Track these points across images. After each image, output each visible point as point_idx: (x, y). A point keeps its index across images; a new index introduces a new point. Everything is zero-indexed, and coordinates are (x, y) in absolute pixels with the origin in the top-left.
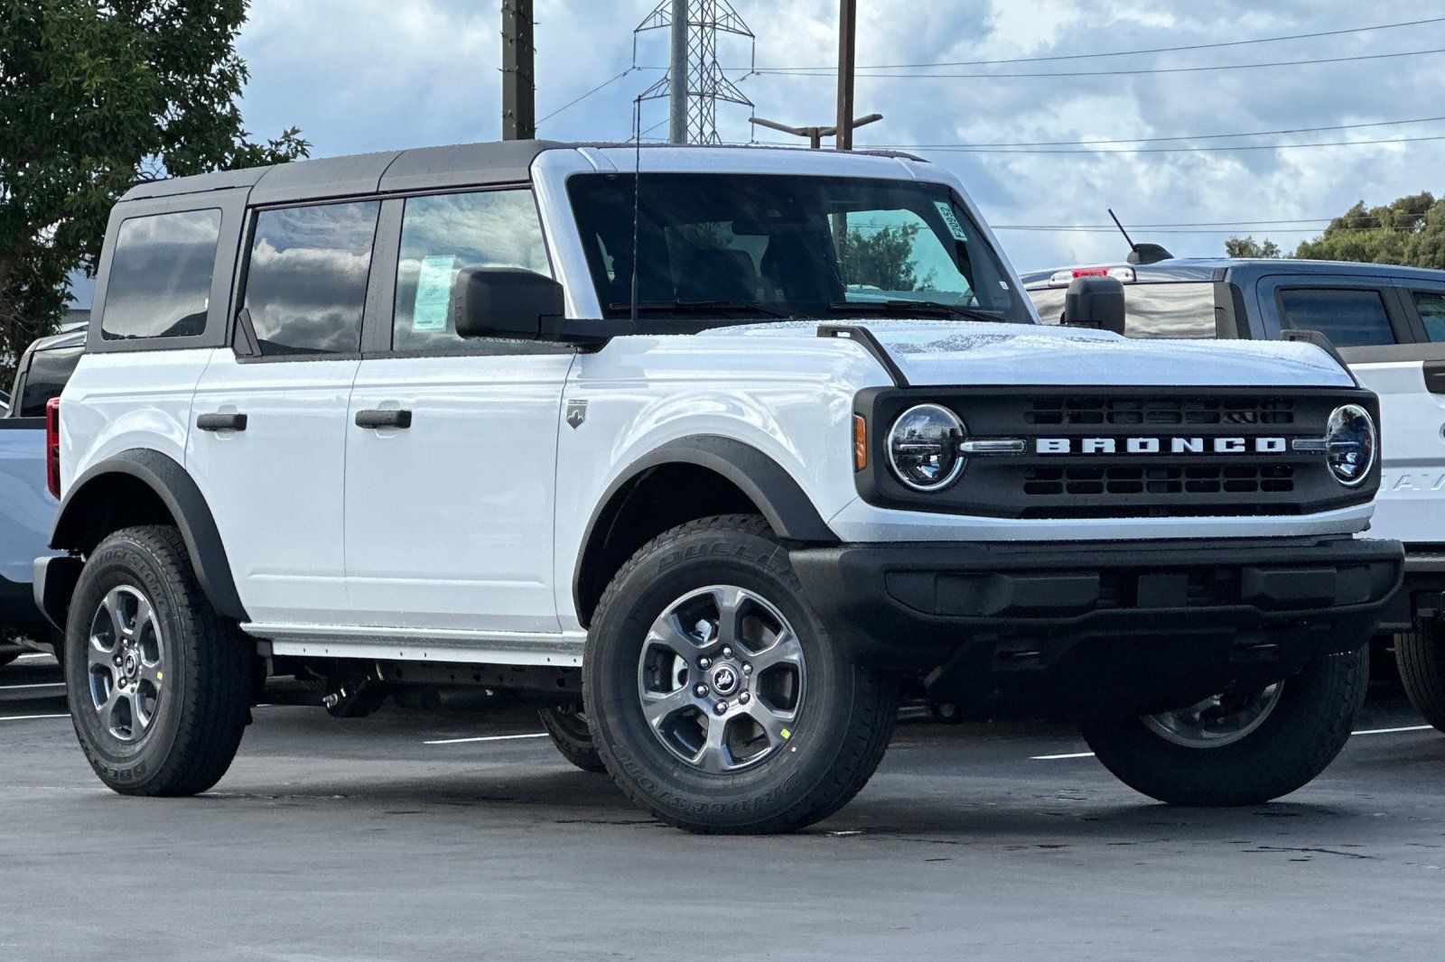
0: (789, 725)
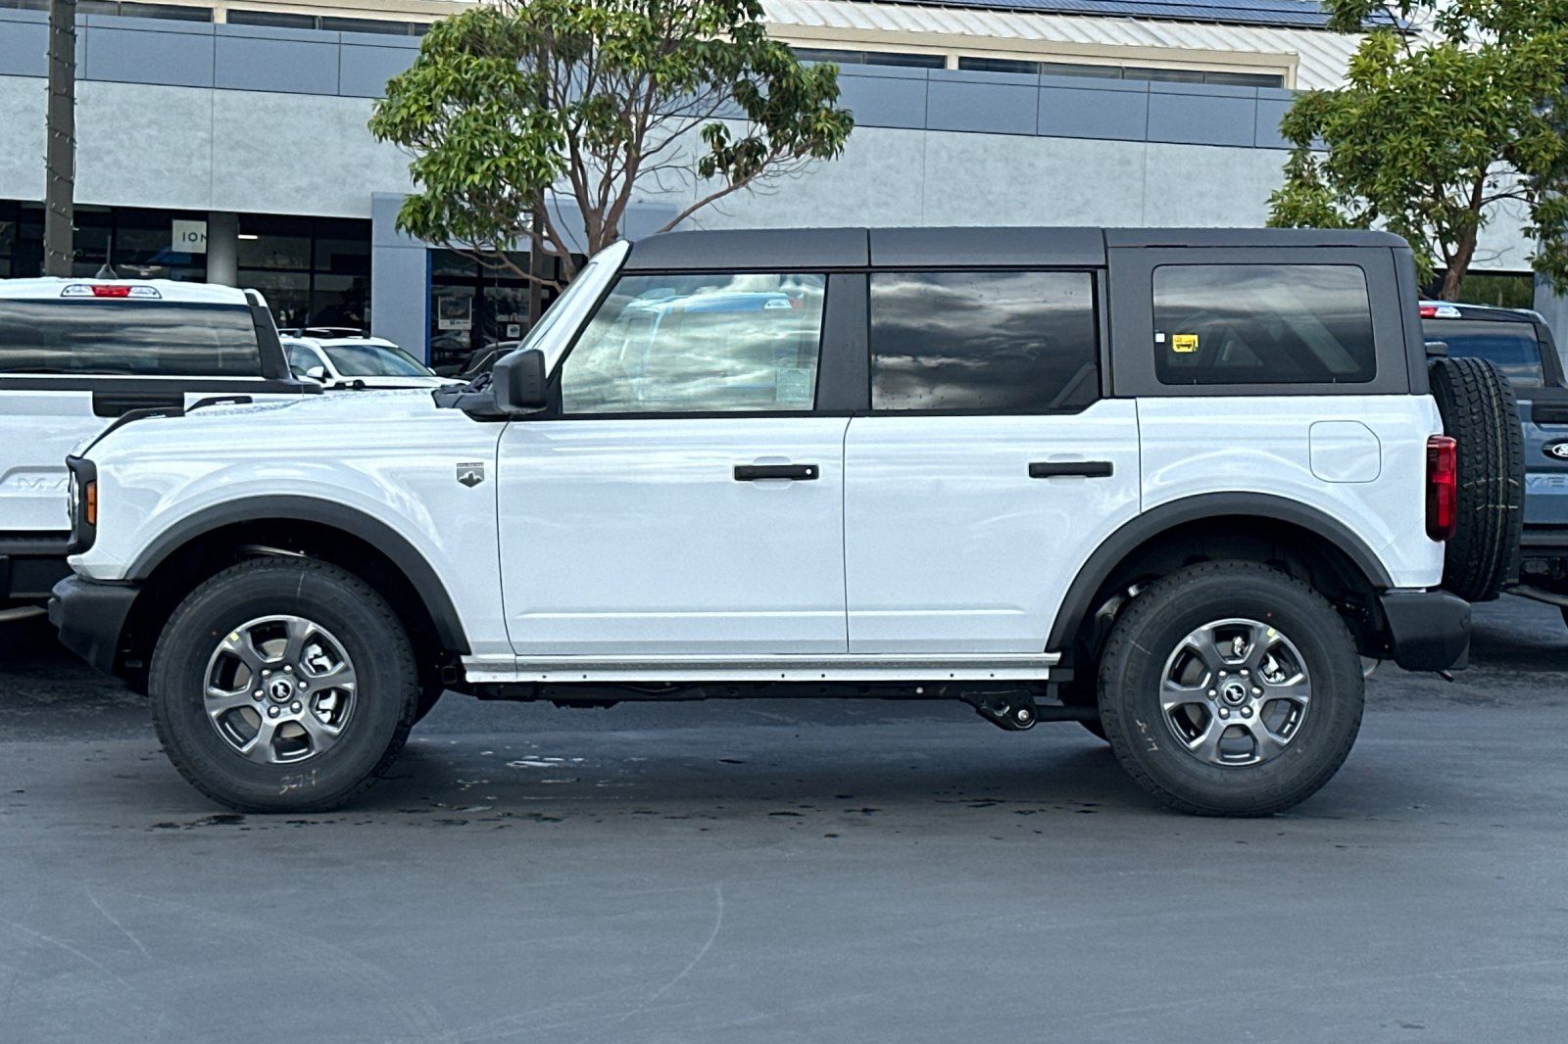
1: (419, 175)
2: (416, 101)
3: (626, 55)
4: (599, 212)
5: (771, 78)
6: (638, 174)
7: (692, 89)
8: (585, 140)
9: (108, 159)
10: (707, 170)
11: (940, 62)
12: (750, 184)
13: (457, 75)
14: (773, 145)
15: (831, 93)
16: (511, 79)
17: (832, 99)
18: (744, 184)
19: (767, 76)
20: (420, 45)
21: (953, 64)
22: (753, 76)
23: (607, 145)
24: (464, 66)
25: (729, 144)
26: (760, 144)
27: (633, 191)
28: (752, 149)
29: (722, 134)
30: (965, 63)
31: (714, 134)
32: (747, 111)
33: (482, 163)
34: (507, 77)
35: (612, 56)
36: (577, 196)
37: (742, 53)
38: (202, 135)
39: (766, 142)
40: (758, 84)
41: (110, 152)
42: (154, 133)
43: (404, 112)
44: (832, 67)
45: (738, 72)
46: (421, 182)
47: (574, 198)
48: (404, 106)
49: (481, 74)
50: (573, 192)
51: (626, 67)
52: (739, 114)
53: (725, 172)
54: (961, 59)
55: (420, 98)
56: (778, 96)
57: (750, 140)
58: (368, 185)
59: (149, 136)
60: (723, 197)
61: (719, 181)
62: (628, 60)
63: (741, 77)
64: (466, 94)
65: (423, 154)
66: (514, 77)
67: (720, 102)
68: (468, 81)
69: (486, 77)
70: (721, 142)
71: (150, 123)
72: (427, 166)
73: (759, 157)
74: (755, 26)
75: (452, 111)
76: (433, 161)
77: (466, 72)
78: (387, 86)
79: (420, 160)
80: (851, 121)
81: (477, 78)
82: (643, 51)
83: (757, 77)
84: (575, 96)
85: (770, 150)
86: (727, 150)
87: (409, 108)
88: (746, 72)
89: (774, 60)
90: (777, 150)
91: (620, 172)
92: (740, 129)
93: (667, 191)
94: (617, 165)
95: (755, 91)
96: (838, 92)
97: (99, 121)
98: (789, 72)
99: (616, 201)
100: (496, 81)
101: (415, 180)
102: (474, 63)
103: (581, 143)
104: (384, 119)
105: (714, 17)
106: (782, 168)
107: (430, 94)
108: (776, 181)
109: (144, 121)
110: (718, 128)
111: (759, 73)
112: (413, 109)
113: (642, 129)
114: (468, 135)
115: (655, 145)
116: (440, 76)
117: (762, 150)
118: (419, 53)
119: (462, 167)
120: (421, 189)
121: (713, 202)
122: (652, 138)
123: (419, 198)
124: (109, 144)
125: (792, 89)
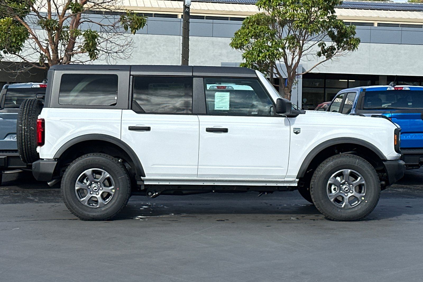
0: (364, 197)
1: (244, 57)
2: (243, 38)
3: (300, 24)
4: (291, 66)
5: (338, 29)
6: (302, 56)
7: (318, 33)
8: (288, 47)
9: (153, 55)
10: (319, 54)
11: (372, 24)
12: (332, 58)
13: (254, 31)
14: (338, 48)
15: (354, 33)
16: (269, 32)
17: (354, 35)
18: (330, 58)
19: (337, 29)
20: (242, 23)
21: (376, 25)
22: (333, 29)
23: (293, 48)
24: (256, 28)
25: (326, 48)
26: (334, 48)
27: (300, 61)
28: (332, 49)
29: (324, 45)
30: (379, 25)
31: (322, 45)
32: (331, 39)
33: (262, 54)
34: (268, 31)
35: (297, 25)
36: (285, 62)
37: (331, 23)
38: (177, 48)
39: (336, 47)
40: (334, 31)
41: (153, 53)
42: (165, 48)
43: (240, 41)
44: (354, 27)
45: (329, 28)
46: (245, 59)
47: (284, 63)
48: (240, 39)
49: (261, 30)
50: (284, 61)
51: (301, 27)
52: (329, 40)
53: (324, 55)
54: (378, 23)
55: (245, 37)
56: (340, 34)
57: (332, 46)
58: (220, 61)
59: (164, 49)
60: (325, 62)
61: (323, 58)
62: (301, 26)
63: (330, 30)
64: (256, 36)
65: (244, 52)
66: (270, 31)
67: (324, 36)
68: (258, 32)
69: (262, 31)
70: (324, 47)
71: (163, 45)
72: (247, 55)
73: (334, 51)
74: (334, 16)
75: (253, 40)
76: (248, 54)
77: (257, 30)
78: (234, 34)
79: (244, 53)
80: (360, 41)
81: (260, 32)
82: (305, 23)
83: (334, 30)
84: (284, 36)
85: (337, 49)
86: (325, 49)
87: (242, 40)
88: (331, 28)
89: (339, 25)
90: (338, 49)
91: (296, 56)
92: (329, 44)
93: (309, 61)
94: (296, 54)
95: (334, 33)
96: (355, 33)
97: (150, 45)
98: (343, 28)
99: (296, 64)
100: (265, 32)
101: (243, 59)
102: (259, 28)
103: (287, 48)
104: (234, 43)
105: (324, 14)
106: (341, 54)
107: (247, 36)
108: (339, 58)
109: (162, 45)
110: (323, 44)
111: (335, 28)
112: (243, 40)
113: (303, 44)
114: (258, 46)
115: (306, 48)
116: (250, 31)
117: (335, 49)
118: (242, 25)
119: (257, 55)
120: (245, 61)
121: (322, 63)
122: (305, 47)
123: (243, 63)
124: (153, 51)
125: (344, 32)
